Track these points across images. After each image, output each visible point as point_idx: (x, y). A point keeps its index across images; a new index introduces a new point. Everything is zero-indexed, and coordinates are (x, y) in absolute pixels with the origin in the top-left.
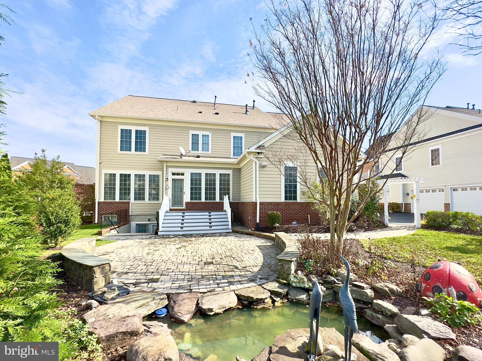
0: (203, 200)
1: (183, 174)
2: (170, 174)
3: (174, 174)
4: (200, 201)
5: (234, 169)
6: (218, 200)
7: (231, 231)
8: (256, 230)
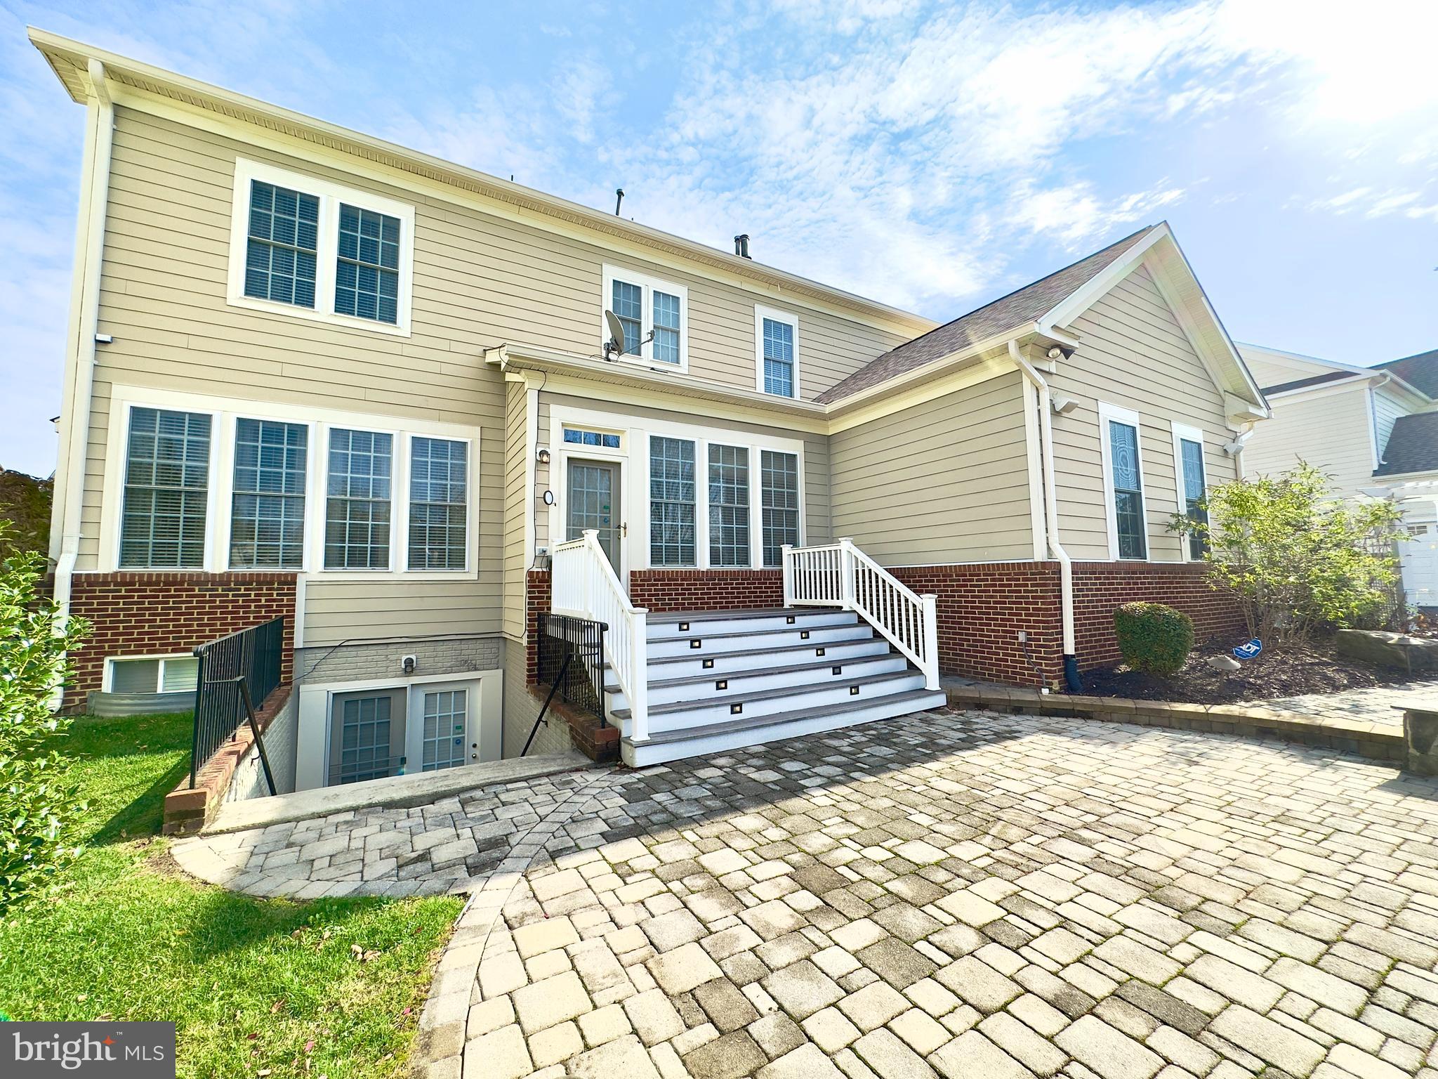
0: (703, 562)
1: (612, 441)
2: (556, 435)
3: (571, 436)
4: (690, 568)
5: (812, 440)
6: (757, 562)
7: (941, 700)
8: (1069, 689)
